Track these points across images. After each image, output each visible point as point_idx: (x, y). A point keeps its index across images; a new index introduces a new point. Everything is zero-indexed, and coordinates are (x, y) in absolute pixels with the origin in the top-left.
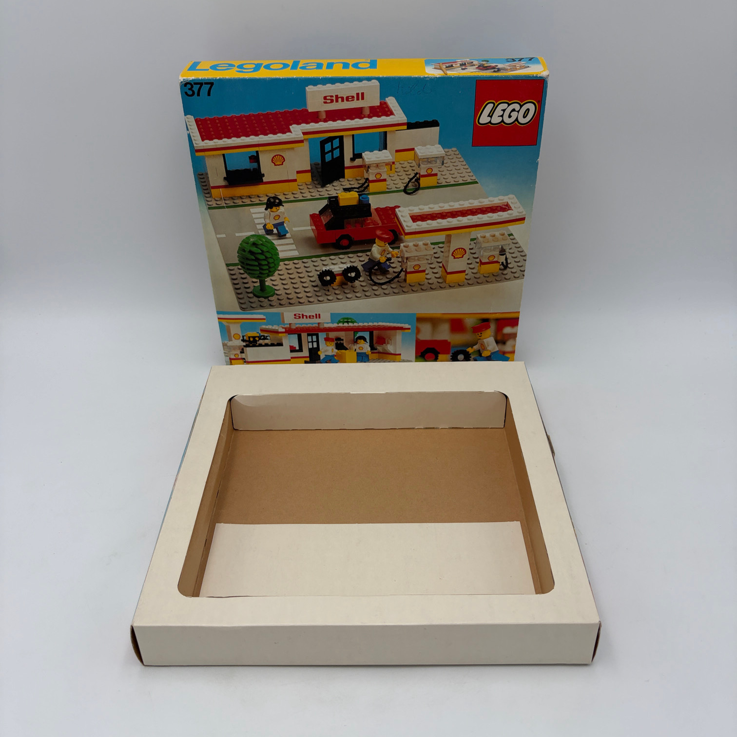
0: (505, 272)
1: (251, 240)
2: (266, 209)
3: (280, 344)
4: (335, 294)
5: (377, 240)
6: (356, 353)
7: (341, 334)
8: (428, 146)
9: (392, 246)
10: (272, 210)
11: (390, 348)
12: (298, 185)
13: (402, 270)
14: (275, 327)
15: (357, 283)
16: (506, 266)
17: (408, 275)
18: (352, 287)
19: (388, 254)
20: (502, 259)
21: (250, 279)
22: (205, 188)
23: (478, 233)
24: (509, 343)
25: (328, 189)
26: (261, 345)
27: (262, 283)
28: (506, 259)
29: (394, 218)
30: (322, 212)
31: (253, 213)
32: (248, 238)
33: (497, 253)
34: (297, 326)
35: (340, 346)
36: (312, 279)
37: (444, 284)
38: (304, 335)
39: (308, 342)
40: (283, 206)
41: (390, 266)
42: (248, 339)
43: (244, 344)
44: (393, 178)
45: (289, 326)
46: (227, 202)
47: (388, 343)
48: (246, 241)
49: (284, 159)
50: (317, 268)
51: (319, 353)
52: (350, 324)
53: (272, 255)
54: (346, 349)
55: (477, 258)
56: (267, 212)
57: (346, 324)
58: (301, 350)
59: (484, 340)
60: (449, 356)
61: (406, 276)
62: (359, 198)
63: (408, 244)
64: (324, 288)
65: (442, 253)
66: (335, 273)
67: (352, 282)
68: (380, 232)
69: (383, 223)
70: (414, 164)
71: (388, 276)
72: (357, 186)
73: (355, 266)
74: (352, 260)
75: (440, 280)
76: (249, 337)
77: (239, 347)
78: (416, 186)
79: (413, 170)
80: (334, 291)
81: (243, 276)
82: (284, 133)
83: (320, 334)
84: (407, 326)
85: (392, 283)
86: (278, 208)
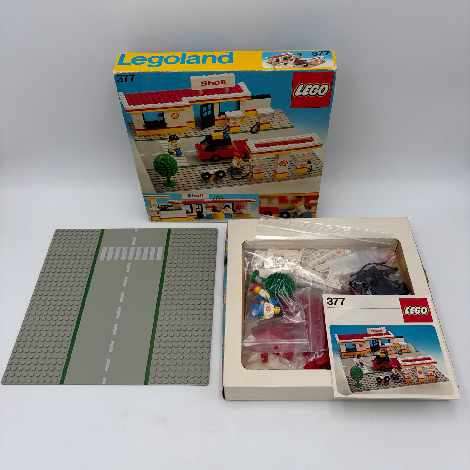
0: (311, 173)
1: (161, 157)
2: (169, 141)
3: (180, 210)
4: (211, 184)
5: (235, 157)
6: (224, 213)
7: (216, 205)
8: (264, 108)
9: (244, 160)
10: (172, 142)
11: (244, 211)
12: (188, 129)
13: (250, 172)
14: (177, 201)
15: (224, 179)
16: (311, 169)
17: (253, 175)
18: (221, 181)
19: (242, 164)
20: (309, 166)
21: (161, 177)
22: (132, 130)
23: (294, 153)
24: (313, 208)
25: (205, 131)
26: (169, 210)
27: (168, 179)
28: (311, 166)
29: (245, 146)
30: (202, 143)
31: (162, 143)
32: (159, 156)
33: (306, 163)
34: (190, 200)
35: (215, 210)
36: (197, 177)
37: (275, 179)
38: (194, 205)
39: (196, 208)
40: (179, 140)
41: (243, 170)
42: (161, 207)
43: (159, 209)
44: (244, 125)
45: (185, 200)
46: (145, 138)
47: (243, 209)
48: (158, 158)
49: (179, 115)
50: (201, 171)
51: (203, 214)
52: (221, 199)
53: (173, 164)
54: (218, 212)
55: (294, 166)
56: (169, 143)
57: (218, 200)
58: (192, 212)
59: (299, 207)
60: (278, 215)
61: (252, 175)
62: (224, 135)
63: (253, 159)
64: (205, 181)
65: (273, 163)
66: (211, 174)
67: (221, 178)
68: (237, 153)
69: (238, 148)
70: (256, 117)
72: (223, 129)
73: (223, 170)
74: (221, 167)
75: (272, 177)
76: (162, 206)
77: (156, 211)
78: (257, 129)
79: (255, 121)
80: (210, 183)
81: (157, 175)
82: (178, 101)
83: (203, 204)
84: (253, 200)
85: (245, 179)
86: (176, 141)
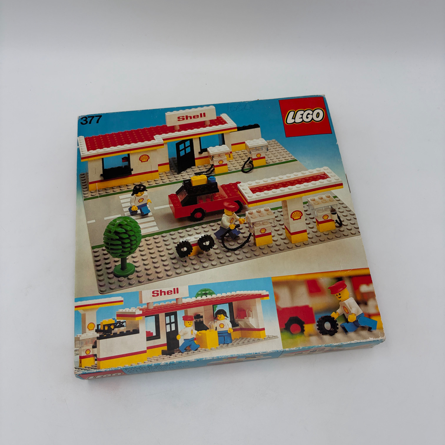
0: (342, 229)
1: (118, 222)
2: (132, 195)
3: (136, 331)
4: (192, 264)
5: (225, 210)
6: (216, 332)
7: (200, 310)
8: (254, 140)
9: (239, 214)
10: (137, 195)
11: (252, 322)
12: (159, 174)
13: (251, 234)
14: (132, 310)
15: (212, 251)
16: (340, 224)
18: (207, 255)
19: (236, 221)
20: (335, 217)
21: (112, 259)
22: (83, 184)
23: (308, 197)
24: (371, 303)
25: (182, 175)
26: (116, 335)
27: (124, 261)
28: (339, 217)
29: (237, 191)
30: (178, 192)
31: (121, 199)
32: (115, 220)
33: (328, 212)
34: (155, 305)
35: (200, 326)
36: (170, 252)
37: (290, 244)
38: (162, 316)
39: (166, 324)
40: (147, 191)
41: (239, 232)
42: (102, 329)
44: (232, 163)
45: (146, 306)
46: (100, 193)
47: (249, 316)
48: (112, 224)
49: (149, 157)
50: (175, 241)
51: (178, 337)
52: (209, 297)
53: (135, 232)
54: (206, 328)
55: (313, 218)
56: (133, 197)
57: (204, 297)
58: (158, 336)
59: (345, 302)
61: (255, 240)
62: (208, 179)
63: (252, 211)
64: (182, 259)
65: (281, 216)
66: (191, 243)
67: (207, 251)
68: (227, 204)
69: (229, 196)
70: (246, 152)
71: (239, 242)
72: (205, 170)
73: (209, 235)
74: (206, 230)
75: (286, 241)
76: (104, 326)
77: (92, 339)
78: (250, 166)
79: (246, 156)
80: (190, 262)
81: (106, 257)
82: (149, 140)
83: (179, 312)
84: (264, 293)
85: (243, 248)
86: (142, 193)
